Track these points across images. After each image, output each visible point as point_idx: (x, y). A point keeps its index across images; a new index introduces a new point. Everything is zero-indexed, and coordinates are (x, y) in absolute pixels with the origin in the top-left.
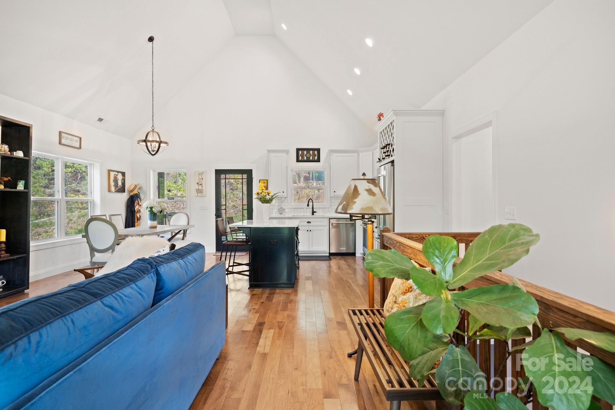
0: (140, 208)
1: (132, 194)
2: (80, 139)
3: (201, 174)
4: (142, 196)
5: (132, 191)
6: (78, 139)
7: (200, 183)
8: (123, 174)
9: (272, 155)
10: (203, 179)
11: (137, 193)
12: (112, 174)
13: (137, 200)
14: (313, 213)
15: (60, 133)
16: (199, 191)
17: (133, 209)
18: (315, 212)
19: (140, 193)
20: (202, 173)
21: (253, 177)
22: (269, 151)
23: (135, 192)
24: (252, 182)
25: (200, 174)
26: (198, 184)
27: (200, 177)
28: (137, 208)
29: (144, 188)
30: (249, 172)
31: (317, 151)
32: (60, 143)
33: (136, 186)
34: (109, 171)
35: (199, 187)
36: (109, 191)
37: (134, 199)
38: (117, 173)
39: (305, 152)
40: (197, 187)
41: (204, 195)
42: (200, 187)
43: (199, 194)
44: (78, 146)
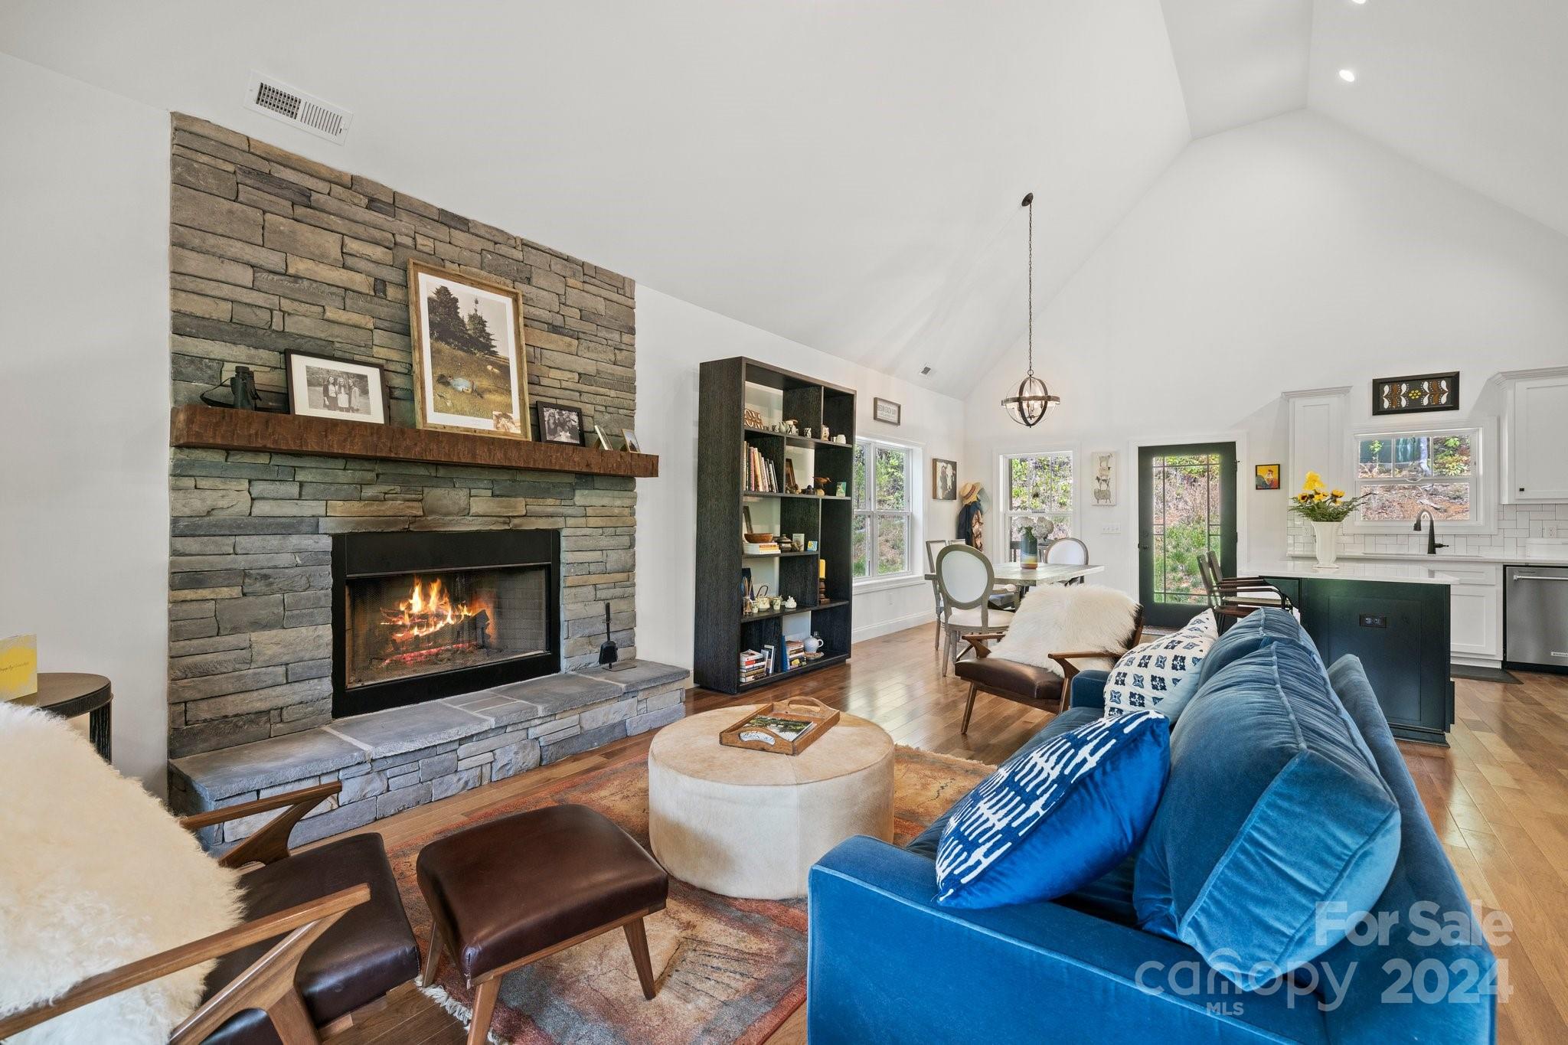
0: (980, 530)
1: (967, 502)
2: (899, 407)
3: (1106, 458)
4: (984, 506)
5: (967, 497)
6: (896, 409)
7: (1104, 478)
8: (954, 465)
9: (1299, 403)
10: (1109, 468)
11: (976, 500)
12: (940, 465)
13: (977, 514)
14: (1433, 547)
15: (876, 400)
16: (1101, 495)
17: (969, 531)
18: (1441, 546)
19: (979, 501)
20: (1109, 456)
21: (1238, 459)
22: (1288, 396)
23: (973, 498)
24: (1236, 471)
25: (1102, 459)
26: (1098, 479)
27: (1104, 464)
28: (976, 528)
29: (987, 490)
30: (1227, 450)
31: (1450, 379)
32: (875, 418)
33: (974, 488)
34: (935, 461)
35: (1102, 486)
36: (935, 497)
37: (971, 511)
38: (945, 465)
39: (1404, 388)
40: (1097, 485)
41: (1113, 503)
42: (1104, 487)
43: (1102, 502)
44: (895, 420)
